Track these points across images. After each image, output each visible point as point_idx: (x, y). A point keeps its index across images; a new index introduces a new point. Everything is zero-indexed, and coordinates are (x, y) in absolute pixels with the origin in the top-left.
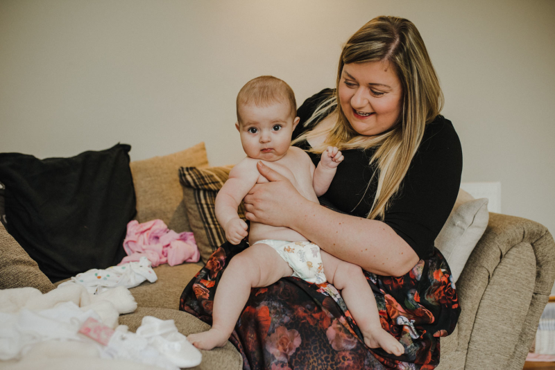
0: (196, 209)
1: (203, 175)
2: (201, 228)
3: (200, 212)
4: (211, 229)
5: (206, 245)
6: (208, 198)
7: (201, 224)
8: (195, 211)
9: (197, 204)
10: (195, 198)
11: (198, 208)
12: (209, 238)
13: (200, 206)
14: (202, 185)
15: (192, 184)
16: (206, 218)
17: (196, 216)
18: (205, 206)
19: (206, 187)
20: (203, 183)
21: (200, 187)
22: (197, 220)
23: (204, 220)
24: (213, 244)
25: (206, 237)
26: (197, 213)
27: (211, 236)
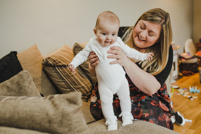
0: (56, 74)
1: (55, 60)
2: (62, 82)
3: (59, 76)
4: (66, 81)
5: (66, 88)
6: (60, 69)
7: (61, 80)
8: (56, 75)
9: (56, 72)
10: (55, 70)
11: (57, 74)
12: (67, 85)
13: (58, 73)
14: (56, 64)
15: (53, 65)
16: (62, 77)
17: (58, 77)
18: (60, 73)
19: (58, 65)
20: (56, 63)
21: (56, 65)
22: (58, 79)
23: (62, 78)
24: (70, 87)
25: (65, 85)
26: (58, 76)
27: (67, 84)
